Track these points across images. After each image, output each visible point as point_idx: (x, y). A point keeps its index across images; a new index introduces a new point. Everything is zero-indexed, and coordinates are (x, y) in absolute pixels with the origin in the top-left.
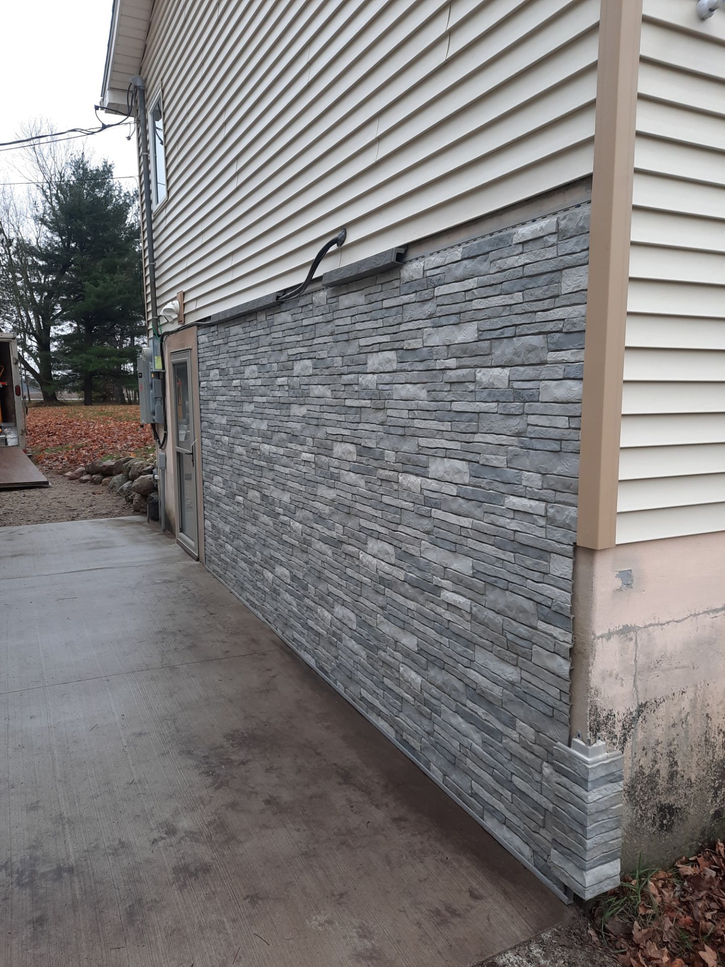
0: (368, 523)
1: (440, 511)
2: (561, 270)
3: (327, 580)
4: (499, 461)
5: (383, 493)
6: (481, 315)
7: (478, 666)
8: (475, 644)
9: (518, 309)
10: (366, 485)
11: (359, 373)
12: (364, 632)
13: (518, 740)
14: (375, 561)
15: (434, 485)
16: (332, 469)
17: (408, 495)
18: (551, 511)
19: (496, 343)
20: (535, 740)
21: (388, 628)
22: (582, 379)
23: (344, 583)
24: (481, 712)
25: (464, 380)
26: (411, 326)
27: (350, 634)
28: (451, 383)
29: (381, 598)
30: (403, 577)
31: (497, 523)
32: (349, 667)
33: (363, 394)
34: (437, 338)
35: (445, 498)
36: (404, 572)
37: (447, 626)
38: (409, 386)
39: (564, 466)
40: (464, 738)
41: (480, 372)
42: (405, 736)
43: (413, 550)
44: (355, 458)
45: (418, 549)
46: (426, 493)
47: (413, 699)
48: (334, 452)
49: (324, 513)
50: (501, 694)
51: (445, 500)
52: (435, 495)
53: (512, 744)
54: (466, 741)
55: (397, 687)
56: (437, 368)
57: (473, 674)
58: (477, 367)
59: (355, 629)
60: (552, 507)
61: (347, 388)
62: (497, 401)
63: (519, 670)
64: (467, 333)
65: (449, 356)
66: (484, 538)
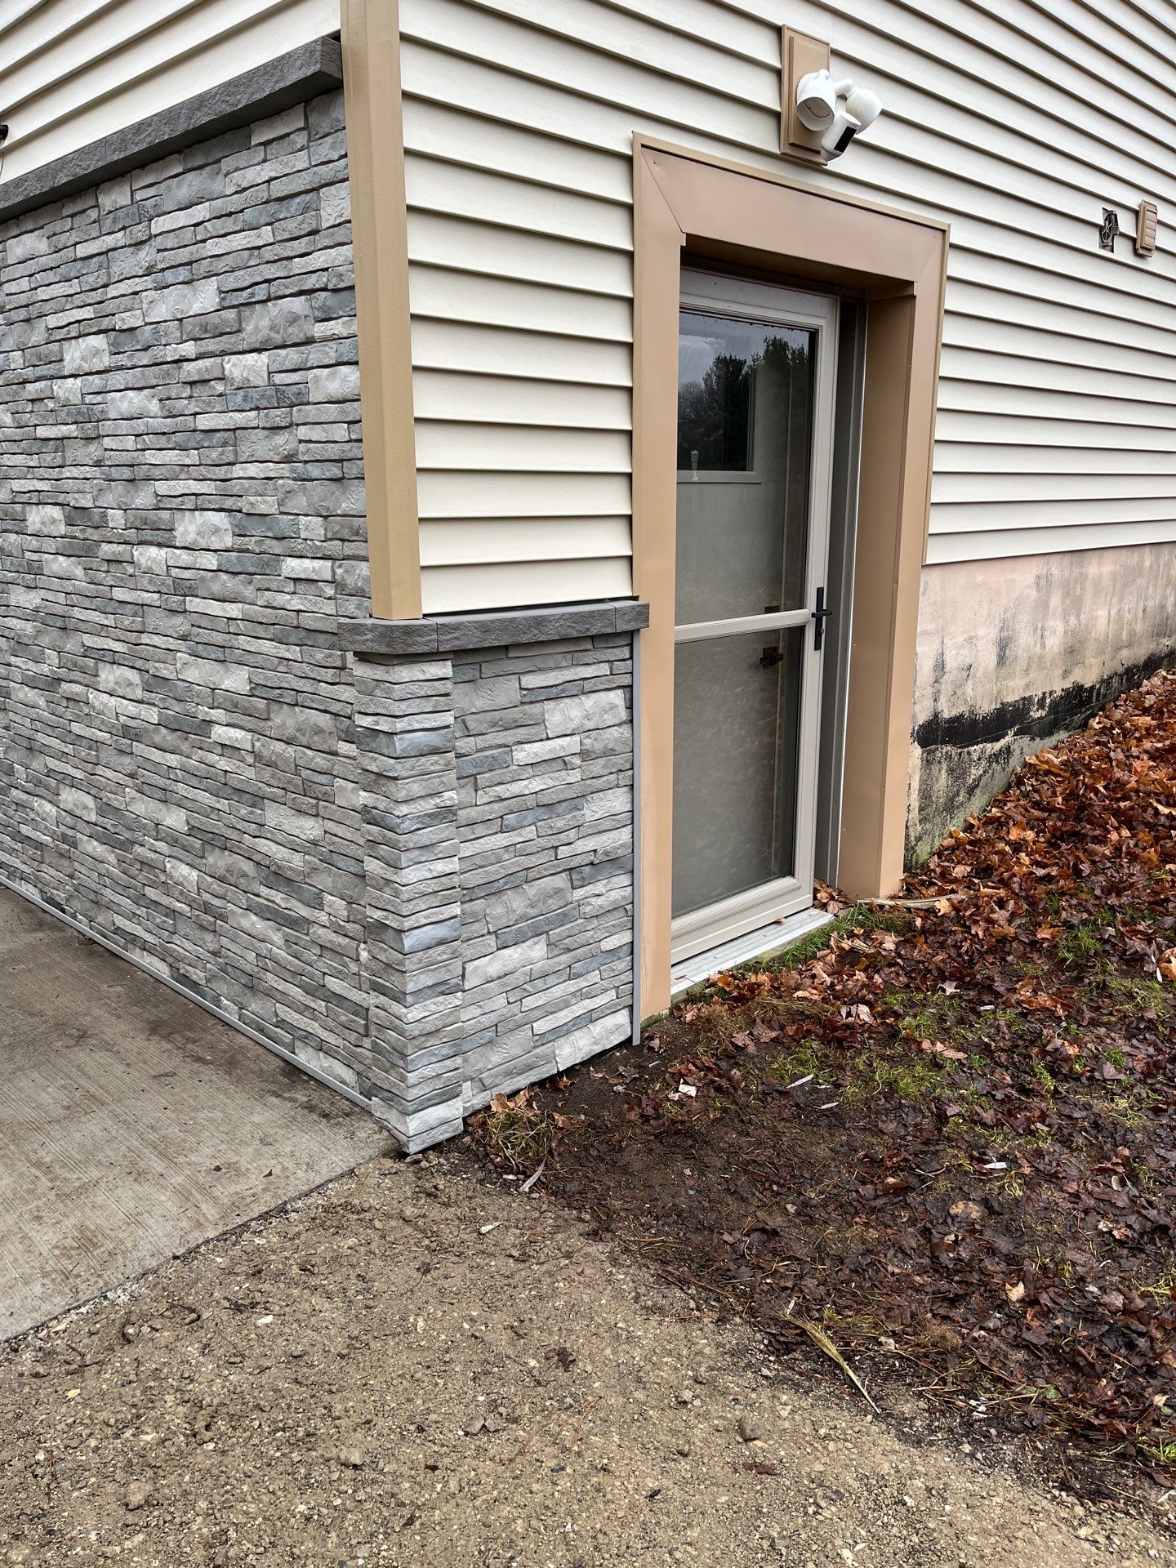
0: (96, 638)
1: (198, 600)
2: (316, 190)
3: (44, 750)
4: (267, 505)
5: (113, 583)
6: (221, 265)
7: (269, 832)
8: (263, 798)
9: (268, 254)
10: (86, 574)
11: (52, 378)
12: (108, 823)
13: (327, 924)
14: (113, 701)
15: (185, 557)
16: (27, 554)
17: (150, 581)
18: (339, 571)
19: (246, 312)
20: (348, 916)
21: (144, 807)
22: (356, 363)
23: (69, 749)
24: (278, 897)
25: (208, 377)
26: (123, 288)
27: (88, 831)
28: (192, 384)
29: (127, 760)
30: (156, 717)
31: (275, 604)
32: (93, 886)
33: (63, 414)
34: (164, 307)
35: (202, 577)
36: (156, 709)
37: (223, 781)
38: (130, 393)
39: (351, 502)
40: (262, 945)
41: (229, 361)
42: (184, 968)
43: (165, 671)
44: (62, 529)
45: (171, 667)
46: (174, 572)
47: (188, 909)
48: (28, 523)
49: (25, 635)
50: (301, 864)
51: (203, 579)
52: (187, 574)
53: (321, 931)
54: (264, 948)
55: (165, 897)
56: (169, 359)
57: (264, 845)
58: (224, 353)
59: (94, 820)
60: (340, 566)
61: (37, 406)
62: (257, 408)
63: (320, 820)
64: (205, 298)
65: (184, 338)
66: (260, 631)
